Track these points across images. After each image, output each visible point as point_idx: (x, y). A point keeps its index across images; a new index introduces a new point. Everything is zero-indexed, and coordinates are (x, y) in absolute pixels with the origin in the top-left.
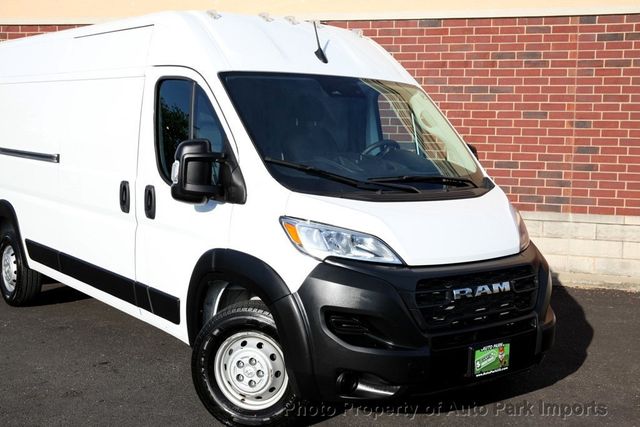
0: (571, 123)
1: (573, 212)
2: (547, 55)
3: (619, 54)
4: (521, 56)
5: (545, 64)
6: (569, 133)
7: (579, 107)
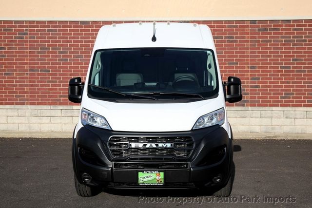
0: (248, 67)
1: (250, 106)
2: (236, 37)
3: (267, 37)
4: (225, 38)
5: (236, 41)
6: (248, 71)
7: (251, 60)
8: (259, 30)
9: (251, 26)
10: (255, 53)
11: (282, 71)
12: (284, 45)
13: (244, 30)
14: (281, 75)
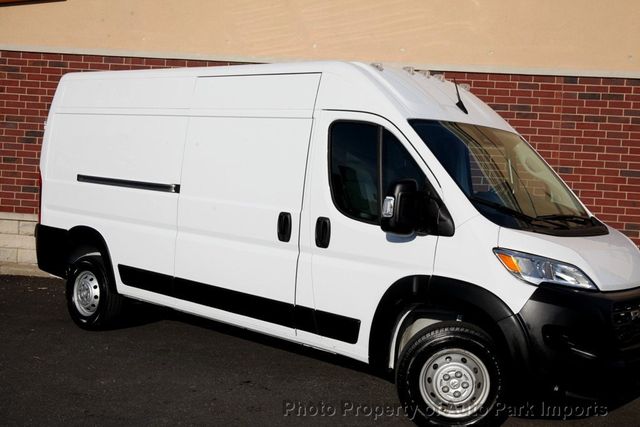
2: (535, 109)
3: (597, 111)
4: (513, 108)
5: (534, 116)
7: (563, 155)
8: (581, 96)
9: (566, 88)
10: (571, 141)
11: (624, 181)
12: (631, 128)
13: (552, 95)
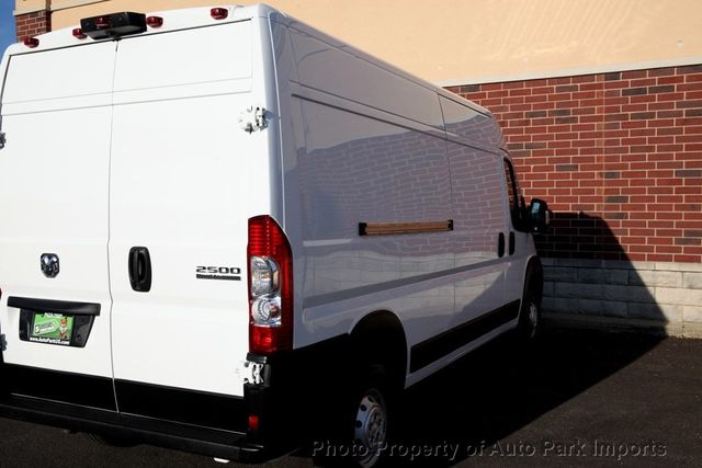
0: (601, 174)
1: (605, 259)
2: (575, 112)
3: (644, 107)
6: (599, 183)
7: (608, 159)
8: (625, 93)
9: (607, 86)
10: (616, 142)
11: (680, 182)
12: (685, 122)
13: (592, 95)
14: (678, 191)
